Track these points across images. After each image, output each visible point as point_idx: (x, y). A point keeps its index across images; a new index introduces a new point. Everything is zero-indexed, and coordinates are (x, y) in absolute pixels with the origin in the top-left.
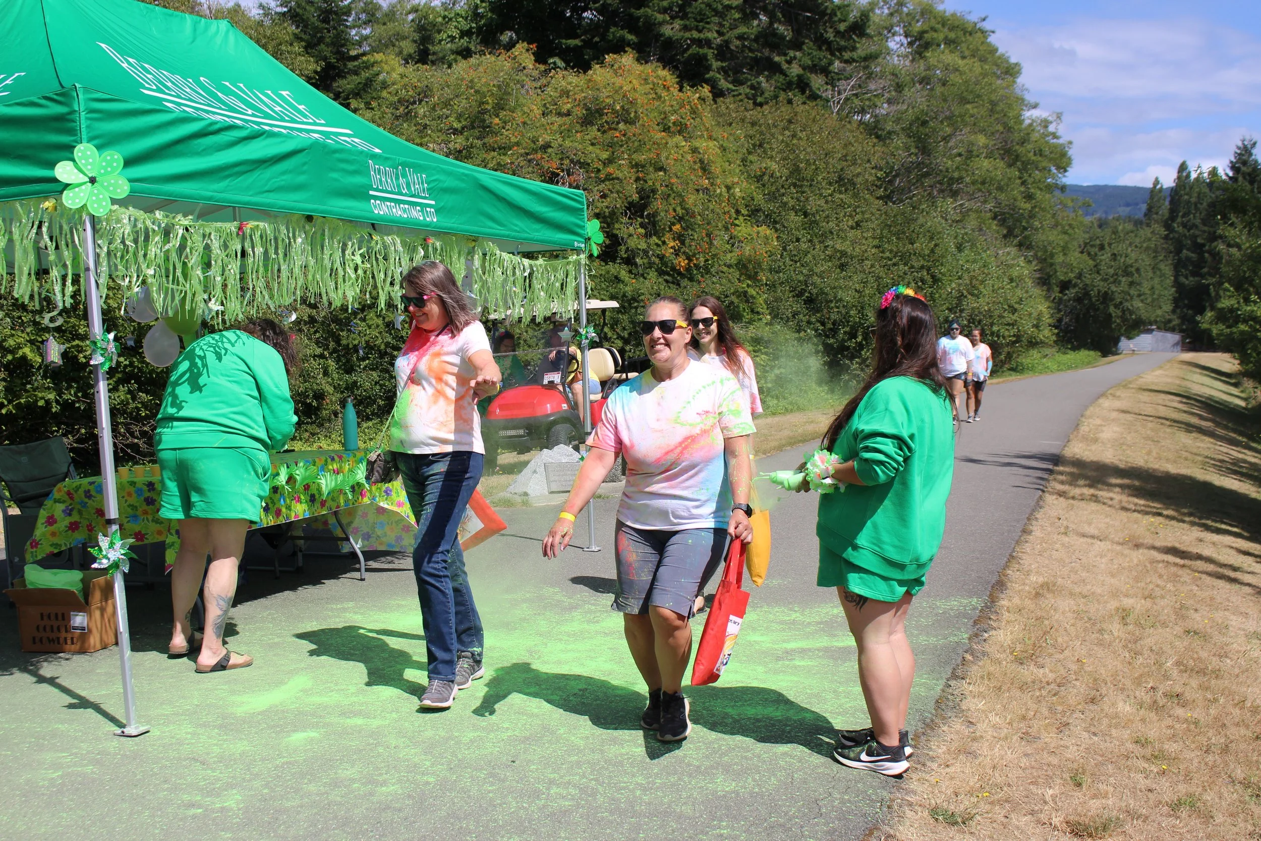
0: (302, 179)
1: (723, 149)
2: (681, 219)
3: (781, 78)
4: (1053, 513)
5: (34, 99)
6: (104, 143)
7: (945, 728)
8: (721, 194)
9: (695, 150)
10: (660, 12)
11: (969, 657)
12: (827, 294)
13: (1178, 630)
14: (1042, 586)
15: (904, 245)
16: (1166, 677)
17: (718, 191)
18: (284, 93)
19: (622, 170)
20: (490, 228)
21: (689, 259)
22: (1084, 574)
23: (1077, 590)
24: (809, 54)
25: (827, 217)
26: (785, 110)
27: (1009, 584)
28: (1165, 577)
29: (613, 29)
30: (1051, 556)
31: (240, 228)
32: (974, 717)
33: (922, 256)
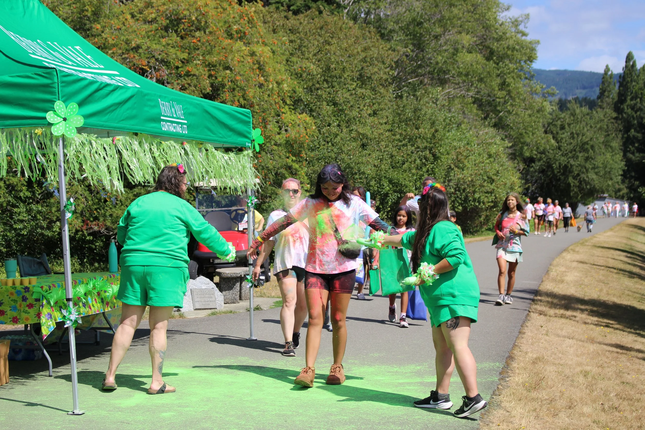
0: (134, 112)
1: (274, 53)
4: (537, 323)
5: (30, 74)
6: (67, 99)
7: (495, 412)
8: (273, 89)
11: (500, 387)
12: (352, 168)
13: (618, 381)
14: (536, 359)
15: (411, 130)
16: (610, 400)
17: (271, 86)
18: (78, 47)
19: (198, 68)
20: (210, 136)
22: (560, 355)
23: (557, 362)
25: (352, 106)
26: (317, 19)
27: (516, 358)
28: (610, 358)
30: (539, 345)
31: (113, 141)
32: (509, 409)
33: (426, 139)
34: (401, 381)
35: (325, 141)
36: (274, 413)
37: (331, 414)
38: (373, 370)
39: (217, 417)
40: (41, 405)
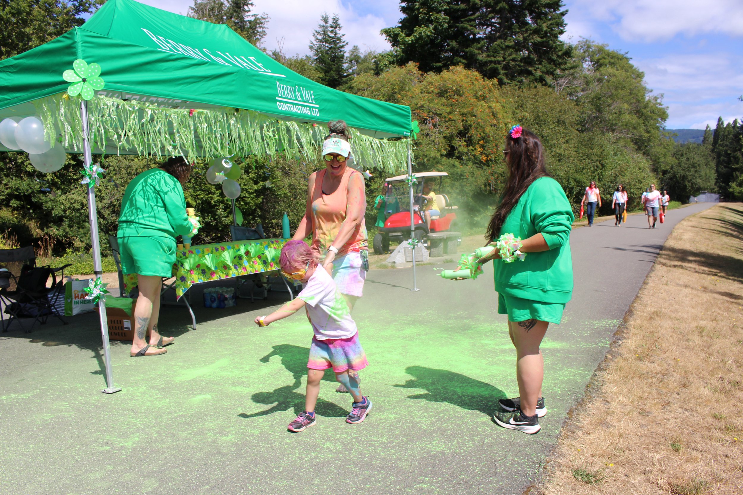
1: (503, 107)
2: (483, 139)
3: (532, 77)
4: (660, 274)
6: (92, 60)
7: (590, 405)
8: (502, 127)
9: (490, 107)
10: (476, 49)
11: (609, 356)
13: (733, 340)
14: (653, 313)
15: (588, 150)
16: (729, 370)
17: (501, 126)
19: (456, 116)
21: (487, 156)
22: (677, 307)
23: (674, 315)
24: (545, 66)
25: (553, 138)
26: (534, 91)
27: (635, 312)
28: (722, 309)
29: (456, 58)
30: (659, 296)
31: (190, 112)
33: (597, 156)
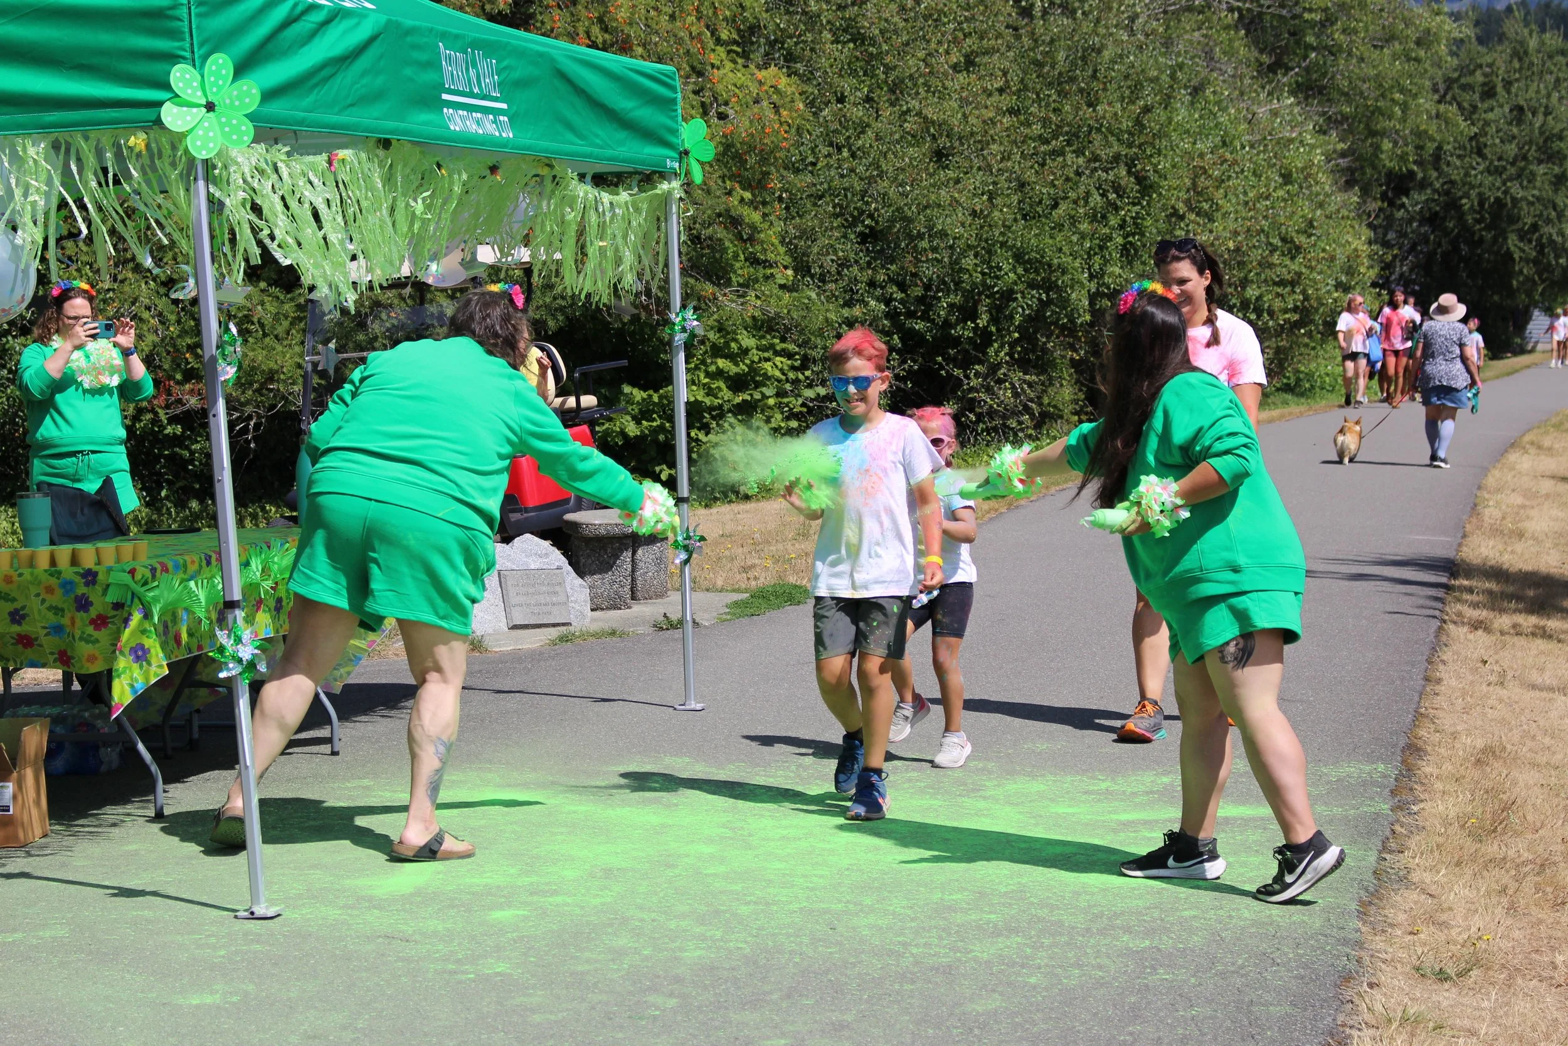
4: (1471, 653)
6: (212, 50)
7: (1398, 898)
11: (1397, 828)
14: (1484, 751)
22: (1547, 741)
23: (1542, 759)
27: (1429, 749)
30: (1484, 715)
31: (330, 162)
32: (1433, 889)
33: (1118, 135)
34: (1124, 817)
35: (831, 145)
36: (795, 906)
37: (951, 909)
38: (1042, 787)
39: (642, 920)
40: (155, 894)
